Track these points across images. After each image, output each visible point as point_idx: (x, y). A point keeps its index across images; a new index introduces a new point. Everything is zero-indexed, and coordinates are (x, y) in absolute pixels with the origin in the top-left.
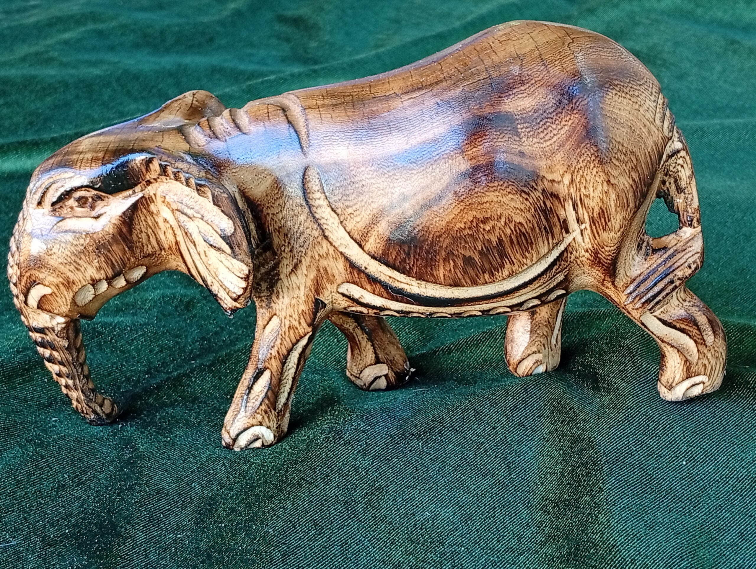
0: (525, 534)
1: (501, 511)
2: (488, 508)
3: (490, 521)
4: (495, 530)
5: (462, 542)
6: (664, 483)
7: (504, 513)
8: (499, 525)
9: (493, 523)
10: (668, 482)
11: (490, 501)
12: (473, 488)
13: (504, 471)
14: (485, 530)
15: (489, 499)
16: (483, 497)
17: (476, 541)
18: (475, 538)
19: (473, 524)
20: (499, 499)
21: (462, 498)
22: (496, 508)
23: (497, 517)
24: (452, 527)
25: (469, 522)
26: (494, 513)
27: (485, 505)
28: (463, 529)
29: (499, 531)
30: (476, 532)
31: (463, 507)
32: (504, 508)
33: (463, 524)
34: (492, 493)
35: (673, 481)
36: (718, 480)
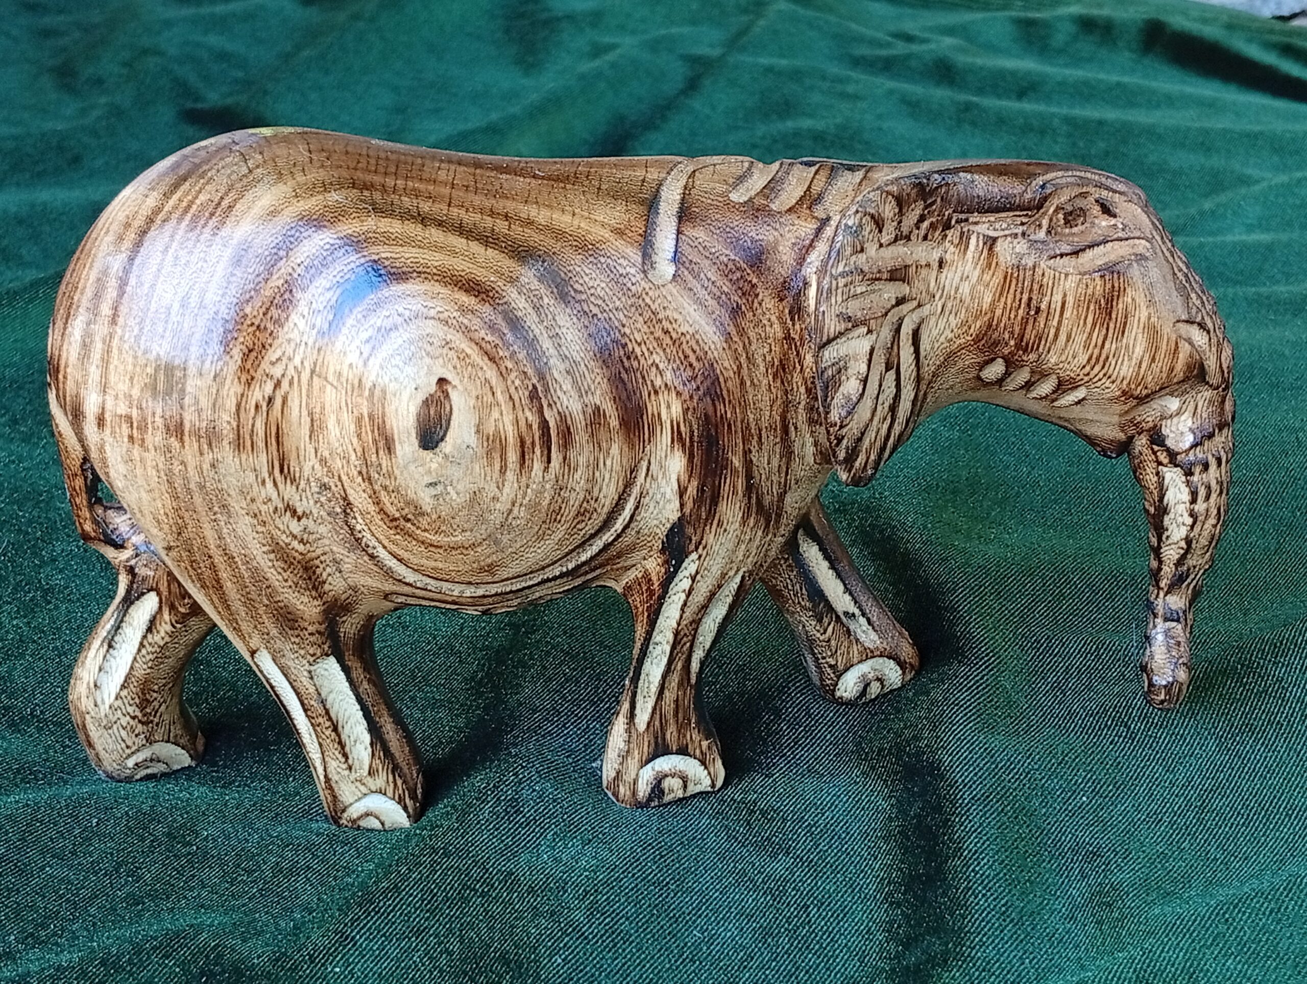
0: (868, 948)
1: (818, 910)
2: (795, 909)
3: (805, 931)
4: (817, 947)
5: (767, 976)
6: (1063, 838)
7: (824, 913)
8: (821, 938)
9: (811, 934)
10: (1070, 836)
11: (795, 895)
12: (760, 880)
13: (805, 841)
14: (800, 949)
15: (793, 894)
16: (781, 892)
17: (790, 970)
18: (787, 966)
19: (777, 941)
20: (810, 891)
21: (747, 901)
22: (809, 906)
23: (815, 923)
24: (742, 954)
25: (769, 940)
26: (808, 916)
27: (788, 905)
28: (762, 953)
29: (825, 949)
30: (786, 956)
31: (752, 917)
32: (822, 904)
33: (760, 945)
34: (795, 881)
35: (1076, 831)
36: (1144, 820)
